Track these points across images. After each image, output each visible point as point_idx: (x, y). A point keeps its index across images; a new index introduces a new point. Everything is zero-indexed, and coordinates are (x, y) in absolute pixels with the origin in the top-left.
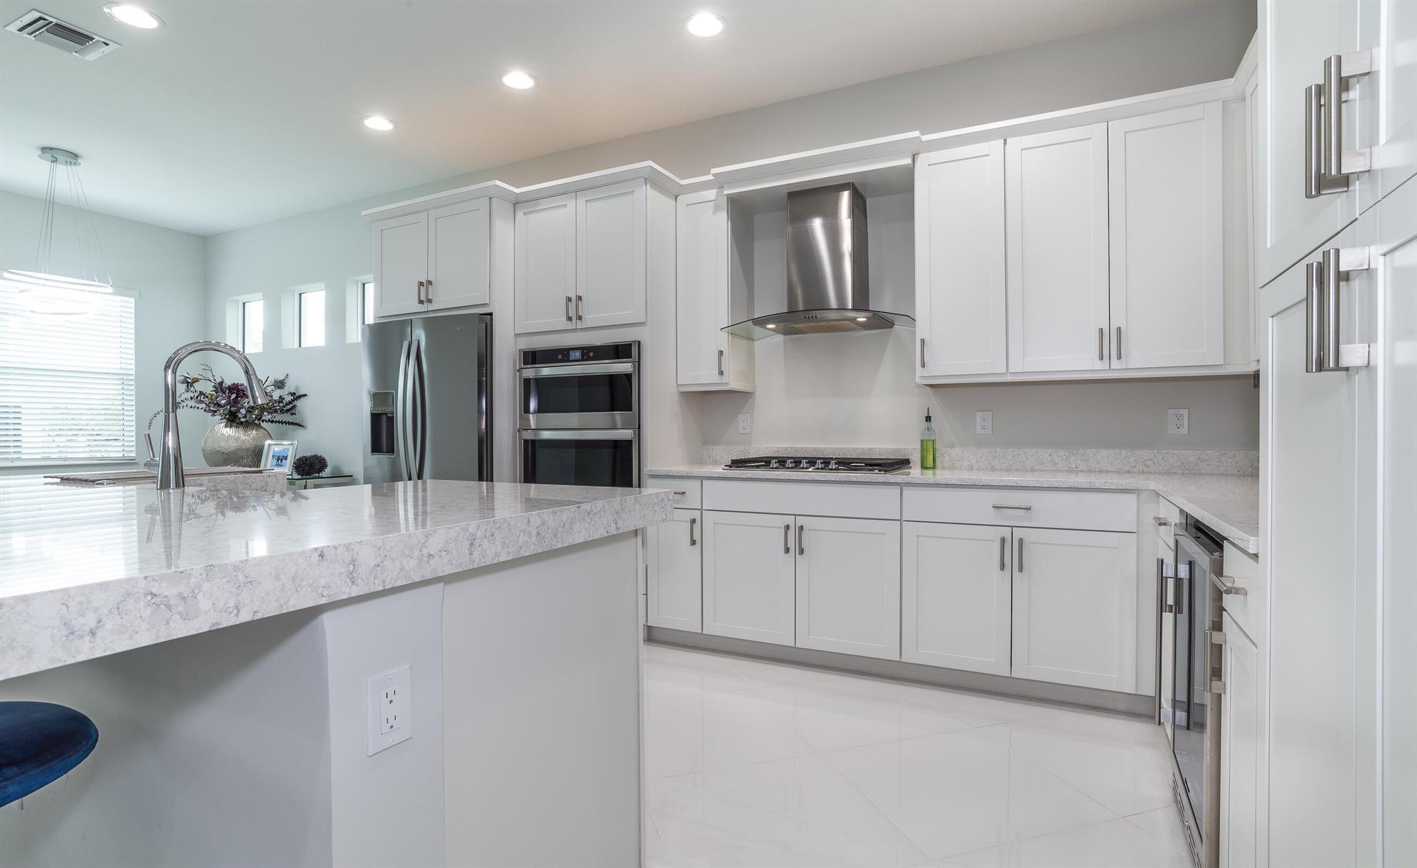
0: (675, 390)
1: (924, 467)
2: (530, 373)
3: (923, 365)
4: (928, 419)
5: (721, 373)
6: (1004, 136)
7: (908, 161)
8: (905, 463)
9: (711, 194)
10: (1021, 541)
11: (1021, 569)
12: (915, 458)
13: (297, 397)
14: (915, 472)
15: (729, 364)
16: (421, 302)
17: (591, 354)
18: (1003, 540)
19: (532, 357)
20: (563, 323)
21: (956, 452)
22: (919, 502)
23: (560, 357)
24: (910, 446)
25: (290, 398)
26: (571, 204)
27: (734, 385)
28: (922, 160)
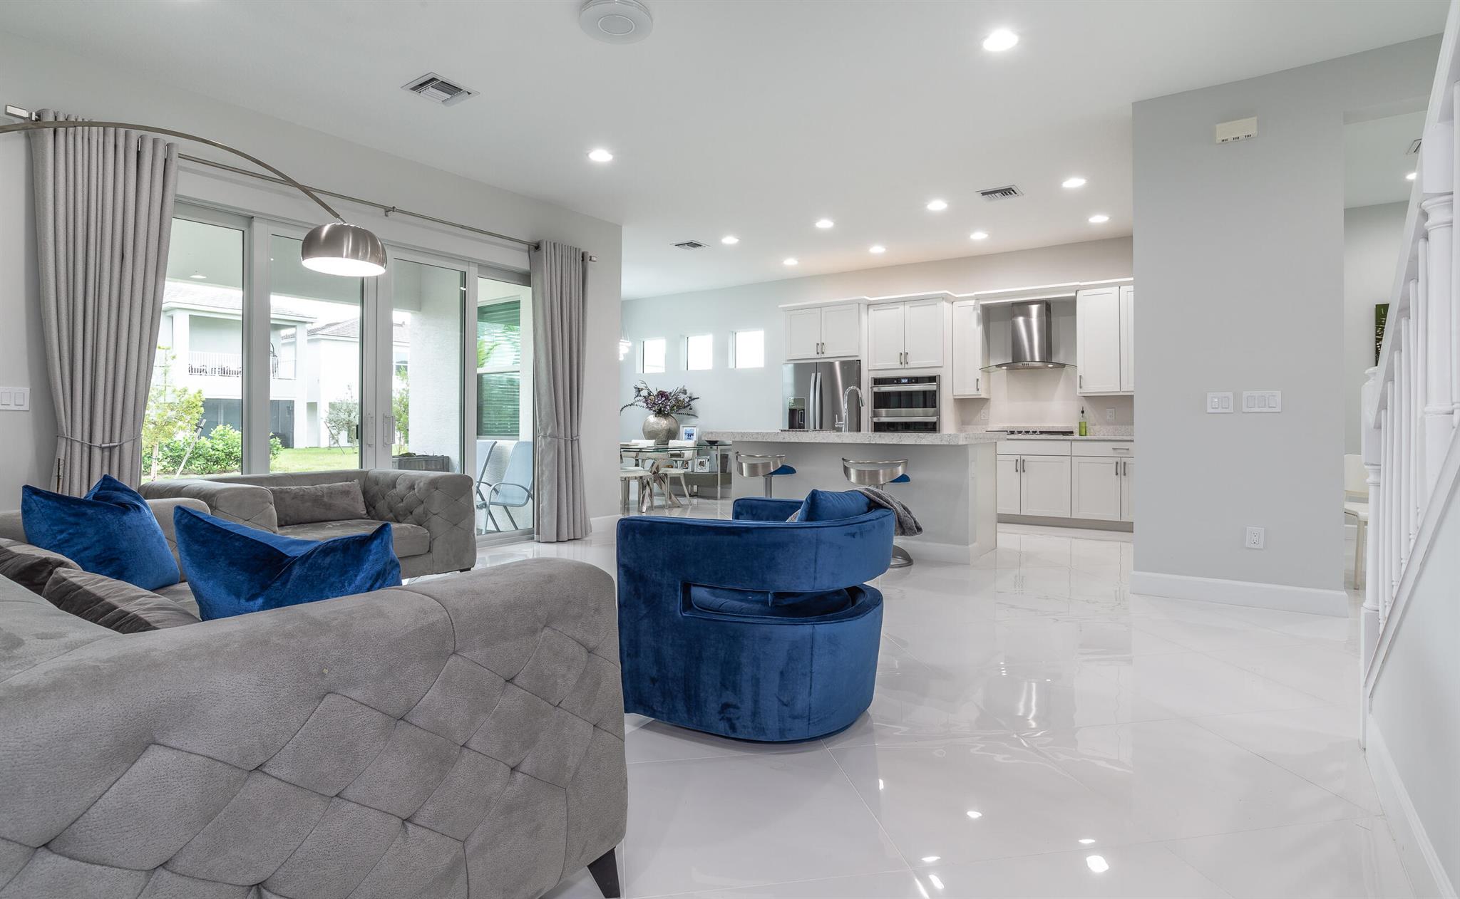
0: (952, 398)
1: (1080, 435)
2: (876, 389)
3: (1081, 387)
4: (1083, 412)
5: (978, 390)
6: (1119, 285)
7: (1074, 294)
8: (1071, 433)
9: (972, 302)
10: (1125, 463)
11: (1125, 474)
12: (1076, 431)
13: (691, 399)
14: (1076, 436)
15: (982, 385)
16: (818, 353)
17: (913, 381)
18: (1117, 463)
19: (878, 381)
20: (897, 365)
21: (1097, 428)
22: (1079, 448)
23: (895, 381)
24: (1074, 426)
25: (687, 400)
26: (901, 308)
27: (983, 396)
28: (1079, 293)
